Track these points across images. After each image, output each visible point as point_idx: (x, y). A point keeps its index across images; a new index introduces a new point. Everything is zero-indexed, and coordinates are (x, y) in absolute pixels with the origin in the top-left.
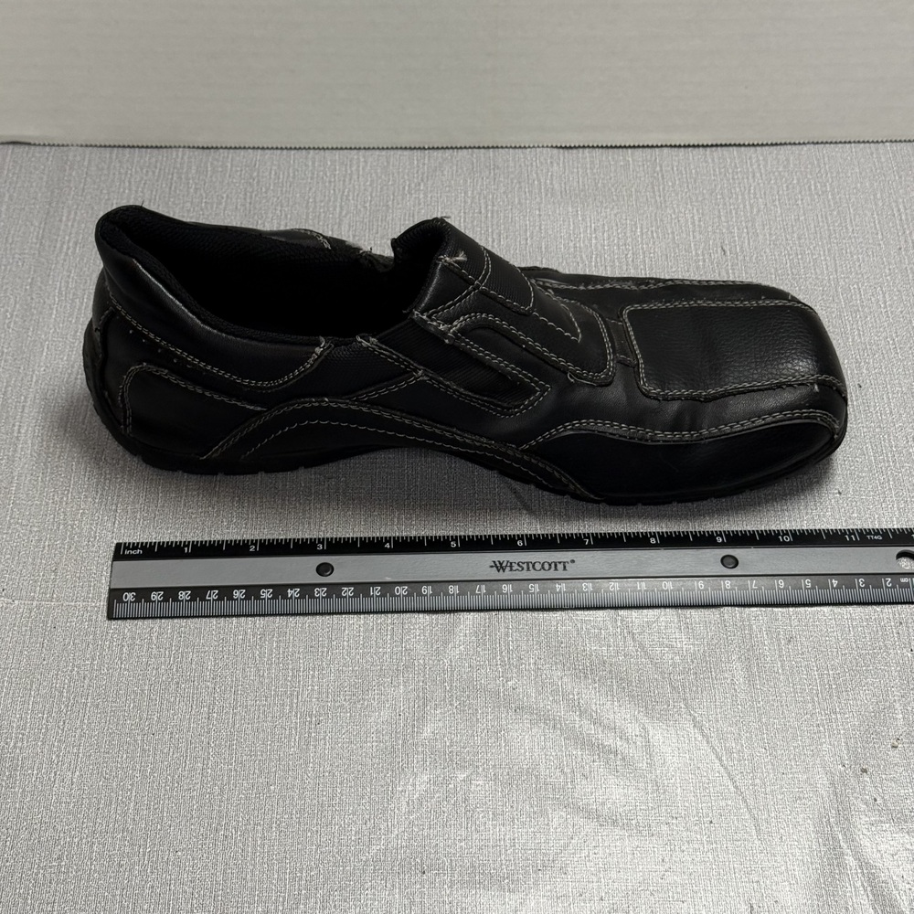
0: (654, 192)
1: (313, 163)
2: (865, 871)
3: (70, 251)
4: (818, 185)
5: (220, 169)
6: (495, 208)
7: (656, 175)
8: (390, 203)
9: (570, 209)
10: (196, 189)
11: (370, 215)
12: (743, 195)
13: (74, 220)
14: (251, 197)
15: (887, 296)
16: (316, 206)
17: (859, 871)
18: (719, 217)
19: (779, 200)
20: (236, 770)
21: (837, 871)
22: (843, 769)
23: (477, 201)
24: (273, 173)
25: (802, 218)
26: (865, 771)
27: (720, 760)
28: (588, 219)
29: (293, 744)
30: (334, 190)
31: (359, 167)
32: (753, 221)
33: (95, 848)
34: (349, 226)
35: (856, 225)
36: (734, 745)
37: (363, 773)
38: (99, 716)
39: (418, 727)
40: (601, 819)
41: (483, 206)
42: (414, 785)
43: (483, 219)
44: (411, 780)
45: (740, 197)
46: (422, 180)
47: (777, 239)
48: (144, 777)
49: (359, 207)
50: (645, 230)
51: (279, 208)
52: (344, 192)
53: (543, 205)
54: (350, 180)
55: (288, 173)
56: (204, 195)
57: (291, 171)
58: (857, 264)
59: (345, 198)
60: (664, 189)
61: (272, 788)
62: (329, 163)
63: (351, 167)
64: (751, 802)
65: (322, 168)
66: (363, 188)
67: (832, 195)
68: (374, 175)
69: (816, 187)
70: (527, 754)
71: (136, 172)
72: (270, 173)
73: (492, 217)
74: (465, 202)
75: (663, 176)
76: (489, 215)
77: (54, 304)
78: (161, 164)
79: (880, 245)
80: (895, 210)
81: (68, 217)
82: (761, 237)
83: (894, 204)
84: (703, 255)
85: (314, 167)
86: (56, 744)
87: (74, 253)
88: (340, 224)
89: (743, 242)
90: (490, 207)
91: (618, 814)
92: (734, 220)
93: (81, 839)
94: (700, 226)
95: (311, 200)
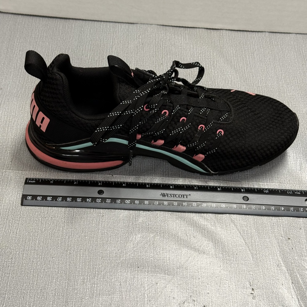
0: (220, 43)
1: (103, 27)
2: (289, 272)
3: (18, 53)
4: (276, 42)
5: (70, 27)
6: (166, 46)
7: (220, 37)
8: (129, 42)
9: (192, 46)
10: (62, 33)
11: (122, 45)
12: (250, 44)
13: (19, 42)
14: (81, 37)
15: (298, 80)
16: (103, 42)
17: (287, 272)
18: (242, 52)
19: (263, 46)
20: (74, 231)
21: (279, 272)
22: (282, 238)
23: (159, 43)
24: (89, 30)
25: (270, 53)
26: (289, 239)
27: (240, 233)
28: (198, 50)
29: (94, 223)
30: (110, 36)
31: (118, 29)
32: (254, 54)
33: (24, 255)
34: (115, 48)
35: (288, 57)
36: (245, 228)
37: (118, 234)
38: (26, 211)
39: (137, 219)
40: (199, 251)
41: (162, 45)
42: (135, 238)
43: (162, 49)
44: (134, 236)
45: (249, 45)
46: (141, 34)
47: (262, 60)
48: (42, 232)
49: (119, 42)
50: (217, 54)
51: (91, 42)
52: (113, 37)
53: (182, 45)
54: (116, 33)
55: (94, 30)
56: (65, 35)
57: (95, 29)
58: (288, 70)
59: (114, 39)
60: (223, 42)
61: (86, 237)
62: (108, 27)
63: (116, 28)
64: (250, 248)
65: (106, 29)
66: (120, 36)
67: (280, 46)
68: (124, 32)
69: (275, 43)
70: (175, 229)
71: (41, 27)
72: (88, 30)
73: (165, 48)
74: (155, 43)
75: (223, 37)
76: (164, 48)
77: (12, 71)
78: (50, 24)
79: (296, 63)
80: (301, 52)
81: (17, 41)
82: (256, 59)
83: (301, 50)
84: (236, 64)
85: (103, 28)
86: (11, 220)
87: (19, 54)
88: (112, 48)
89: (250, 61)
90: (164, 45)
91: (205, 250)
92: (247, 53)
93: (20, 252)
94: (235, 55)
95: (102, 39)
